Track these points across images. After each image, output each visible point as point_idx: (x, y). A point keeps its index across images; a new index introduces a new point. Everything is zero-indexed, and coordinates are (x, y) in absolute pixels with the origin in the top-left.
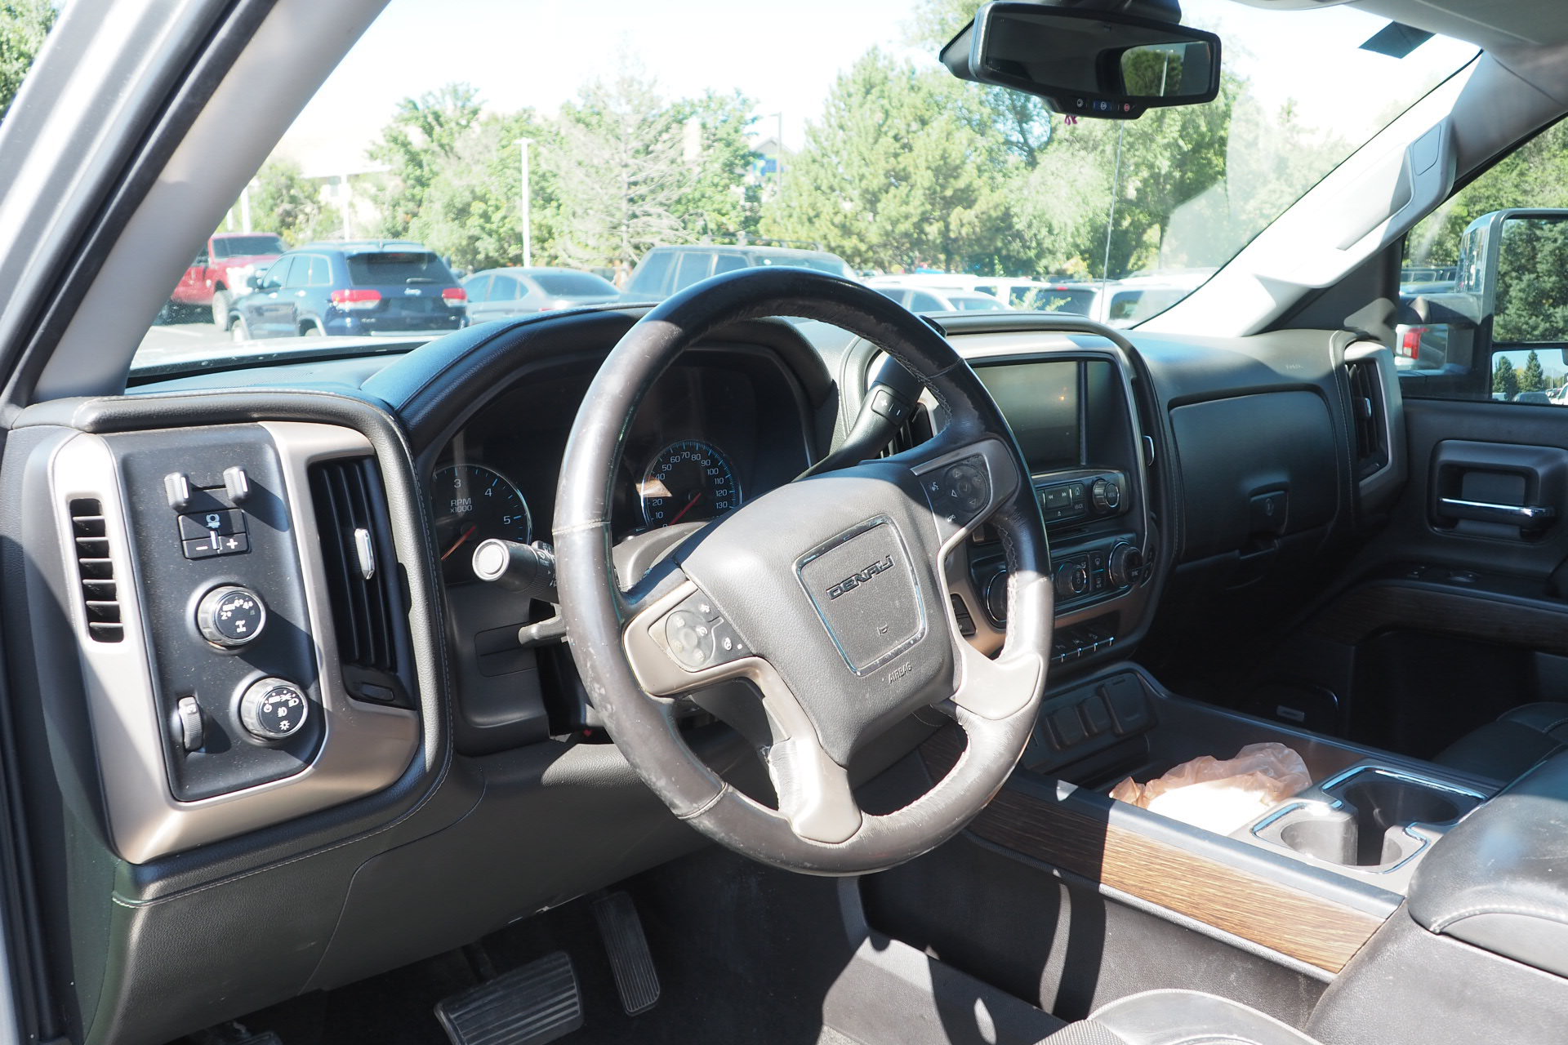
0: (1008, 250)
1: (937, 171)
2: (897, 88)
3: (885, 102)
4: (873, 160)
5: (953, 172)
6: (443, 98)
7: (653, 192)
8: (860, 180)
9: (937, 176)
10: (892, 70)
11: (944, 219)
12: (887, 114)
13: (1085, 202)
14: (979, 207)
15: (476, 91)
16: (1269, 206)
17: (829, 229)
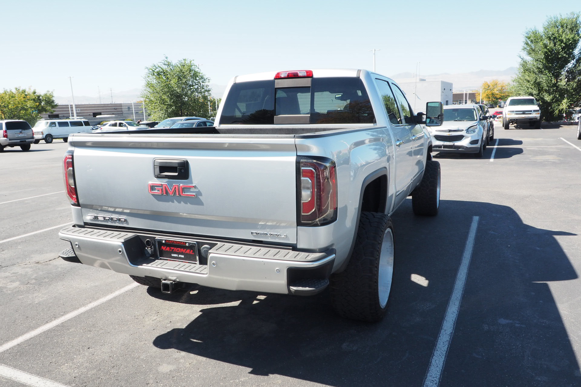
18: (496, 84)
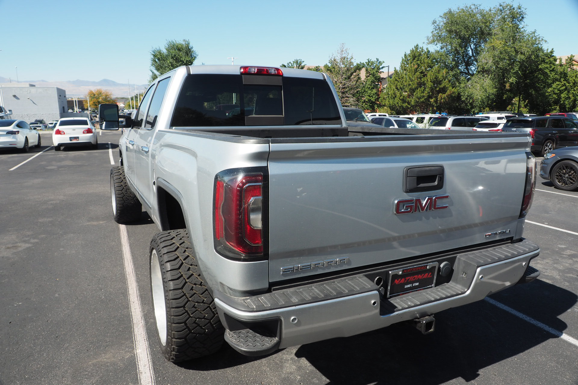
0: (460, 106)
1: (434, 82)
2: (423, 57)
3: (419, 62)
4: (414, 80)
5: (440, 82)
6: (294, 64)
7: (349, 90)
8: (409, 86)
9: (434, 84)
10: (422, 52)
11: (436, 97)
12: (419, 65)
13: (486, 91)
14: (448, 92)
15: (303, 62)
16: (557, 90)
17: (399, 101)
18: (101, 93)
